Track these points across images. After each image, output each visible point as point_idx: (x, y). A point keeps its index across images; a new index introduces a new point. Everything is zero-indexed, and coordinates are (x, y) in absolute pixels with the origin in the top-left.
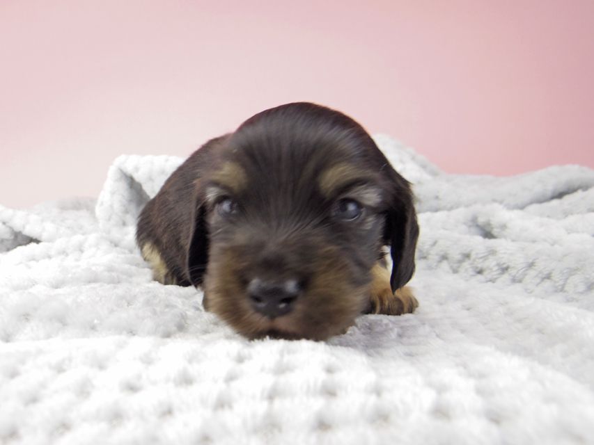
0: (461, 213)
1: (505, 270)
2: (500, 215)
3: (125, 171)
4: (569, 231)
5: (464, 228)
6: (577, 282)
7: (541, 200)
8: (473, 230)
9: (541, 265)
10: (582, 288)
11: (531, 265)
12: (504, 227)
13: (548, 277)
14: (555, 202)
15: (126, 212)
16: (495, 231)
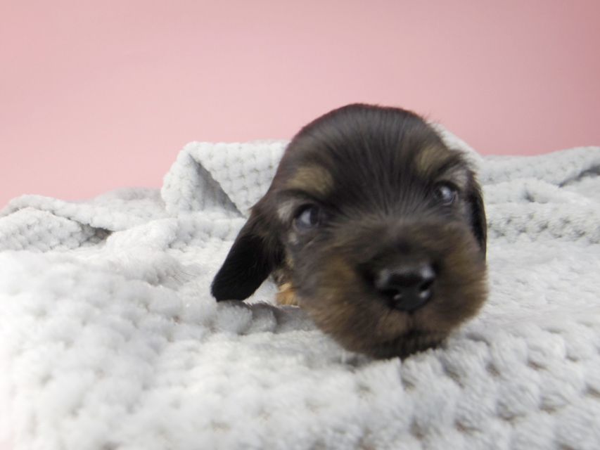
3: (195, 157)
15: (193, 197)
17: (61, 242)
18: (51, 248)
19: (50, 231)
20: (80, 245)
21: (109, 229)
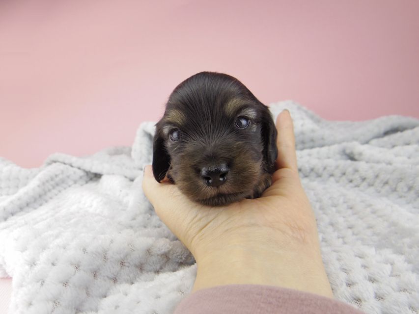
0: (336, 148)
1: (364, 179)
2: (358, 148)
4: (396, 155)
5: (338, 156)
6: (402, 186)
7: (378, 136)
8: (344, 157)
9: (382, 176)
10: (405, 189)
11: (377, 176)
12: (360, 154)
13: (386, 183)
14: (386, 139)
16: (356, 157)
17: (75, 182)
18: (70, 186)
19: (68, 177)
20: (87, 182)
21: (102, 173)
